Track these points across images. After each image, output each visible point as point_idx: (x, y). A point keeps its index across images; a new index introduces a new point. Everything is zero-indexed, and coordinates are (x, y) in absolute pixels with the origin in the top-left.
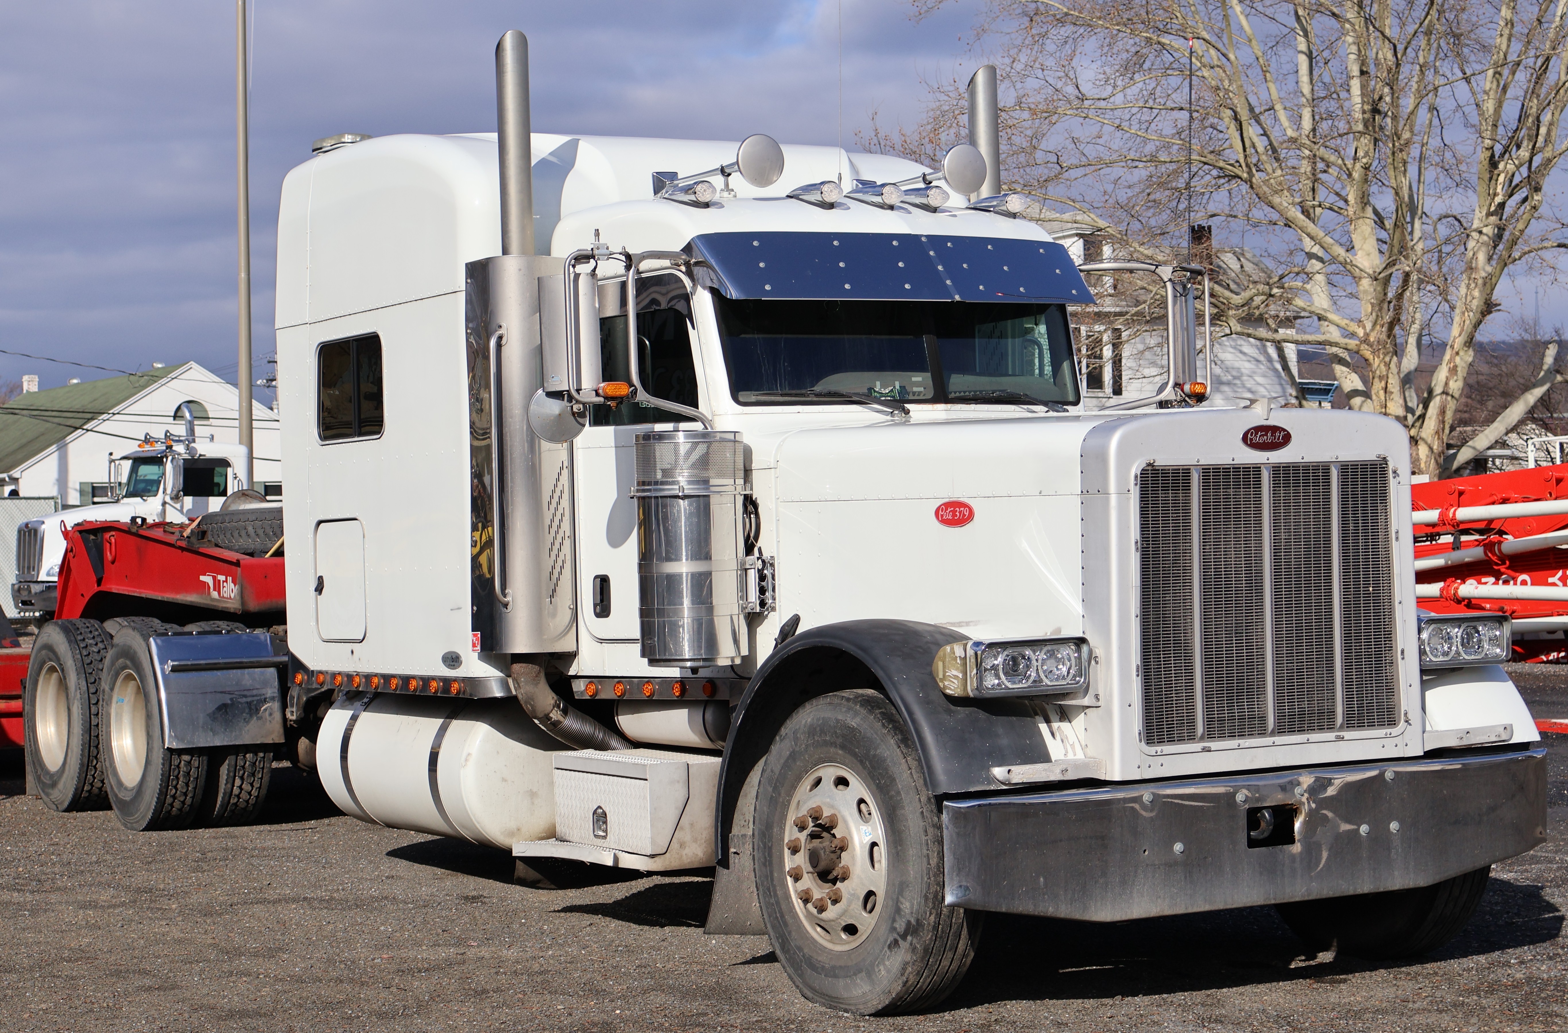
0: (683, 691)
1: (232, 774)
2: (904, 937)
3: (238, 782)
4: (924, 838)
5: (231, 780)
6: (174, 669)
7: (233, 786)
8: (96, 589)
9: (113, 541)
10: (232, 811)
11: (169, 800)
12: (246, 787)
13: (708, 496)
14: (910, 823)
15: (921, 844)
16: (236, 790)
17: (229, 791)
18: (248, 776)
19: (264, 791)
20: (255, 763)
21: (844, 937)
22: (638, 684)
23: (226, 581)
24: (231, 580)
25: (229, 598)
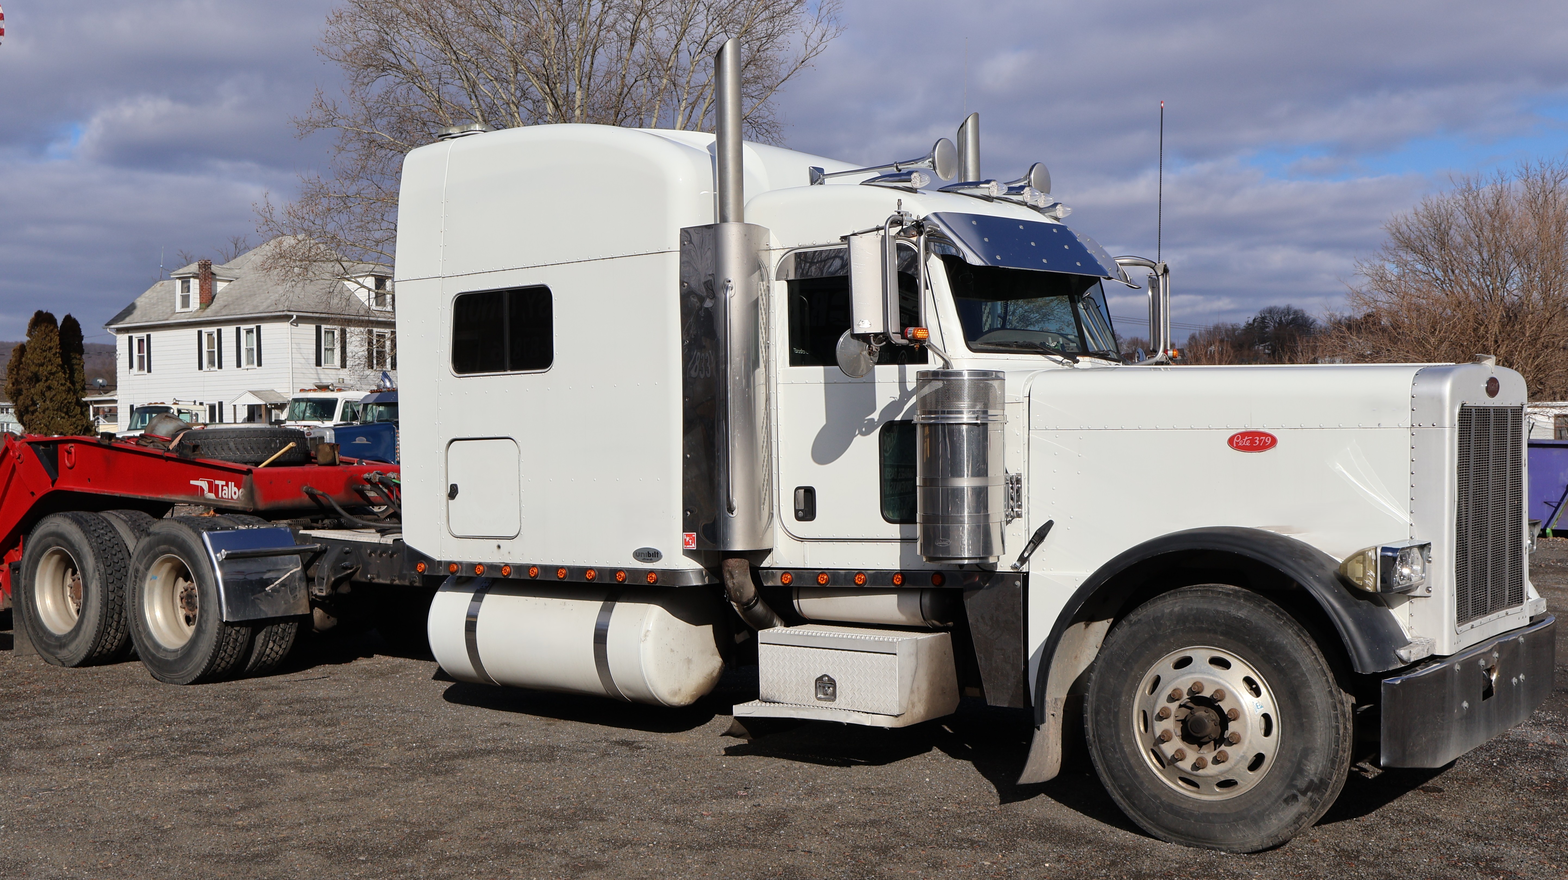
0: (904, 581)
1: (267, 639)
2: (1304, 793)
3: (271, 645)
4: (1333, 712)
5: (266, 643)
6: (228, 557)
7: (267, 647)
8: (51, 488)
9: (73, 450)
10: (260, 667)
11: (218, 661)
12: (276, 648)
13: (987, 424)
14: (1318, 700)
15: (1330, 717)
16: (268, 651)
17: (262, 652)
18: (279, 640)
19: (287, 651)
20: (285, 630)
21: (1218, 790)
22: (845, 573)
23: (227, 485)
24: (233, 483)
25: (230, 497)
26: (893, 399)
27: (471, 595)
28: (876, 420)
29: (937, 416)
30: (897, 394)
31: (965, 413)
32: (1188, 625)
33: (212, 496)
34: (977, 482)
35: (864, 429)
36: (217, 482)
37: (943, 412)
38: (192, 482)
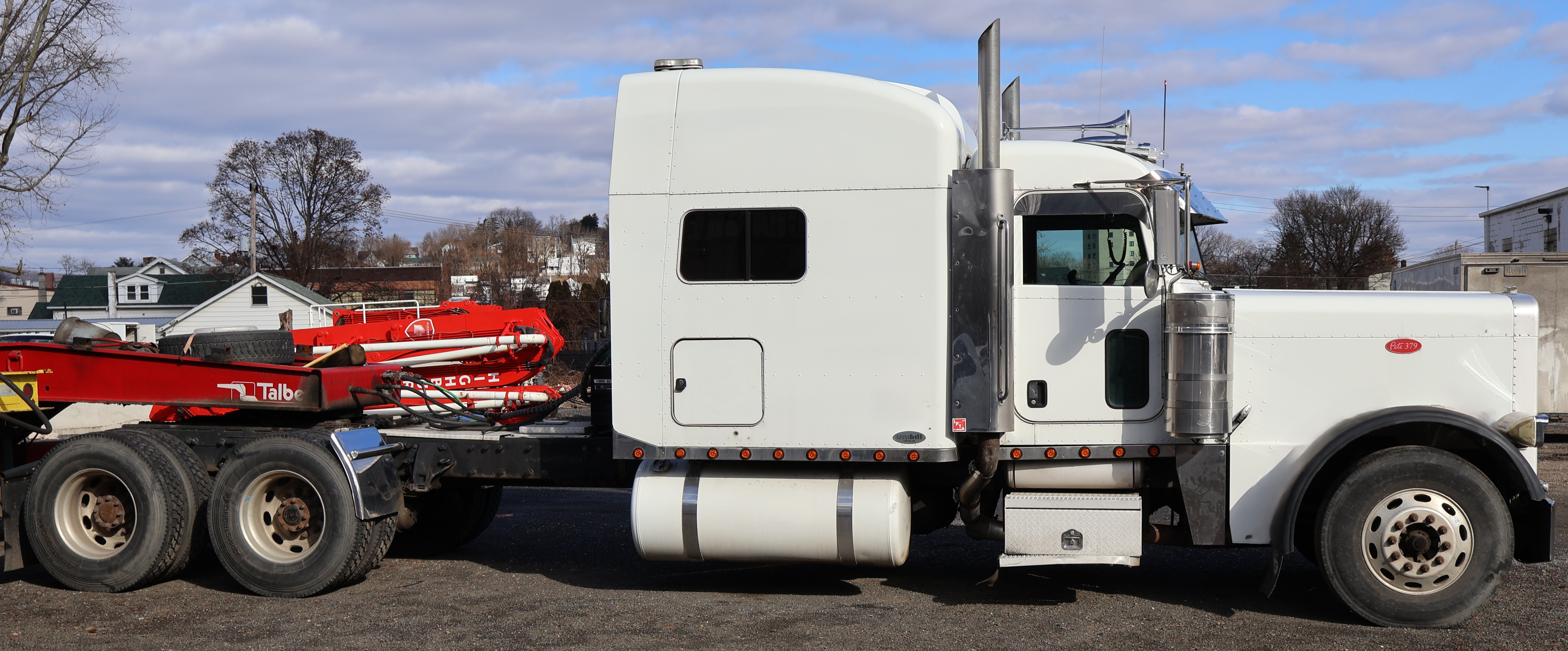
0: (1125, 453)
1: (378, 538)
7: (378, 548)
16: (378, 552)
17: (373, 552)
18: (387, 539)
20: (391, 528)
21: (1435, 585)
22: (1071, 449)
23: (276, 387)
24: (285, 385)
25: (280, 398)
26: (1120, 314)
27: (682, 480)
28: (1104, 330)
29: (1192, 328)
30: (1122, 310)
31: (1213, 325)
32: (1395, 477)
33: (253, 398)
34: (1219, 378)
35: (1093, 338)
36: (259, 384)
37: (1197, 325)
38: (219, 386)
